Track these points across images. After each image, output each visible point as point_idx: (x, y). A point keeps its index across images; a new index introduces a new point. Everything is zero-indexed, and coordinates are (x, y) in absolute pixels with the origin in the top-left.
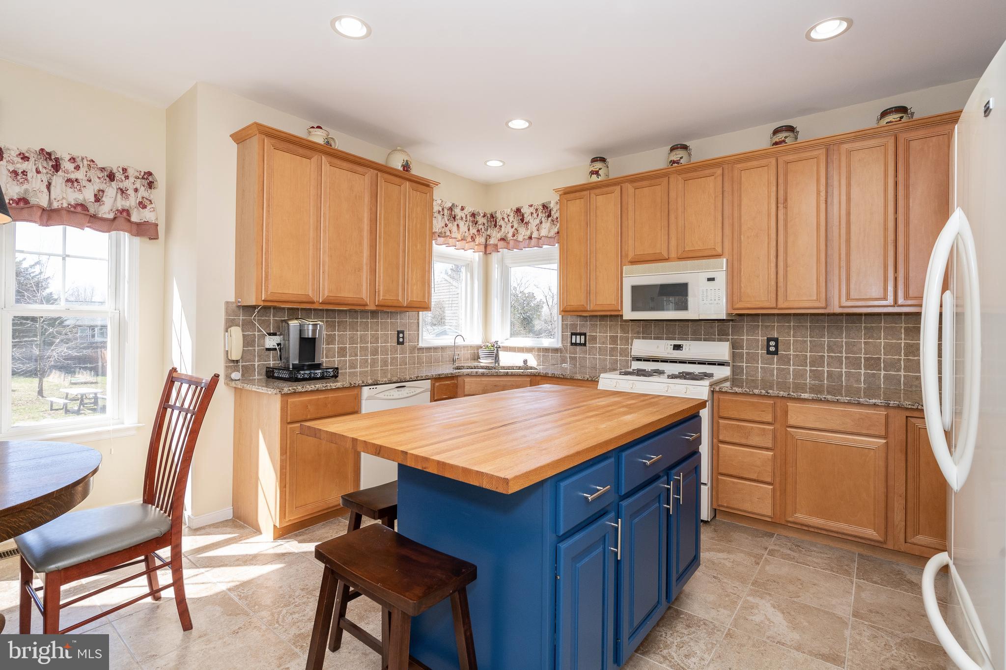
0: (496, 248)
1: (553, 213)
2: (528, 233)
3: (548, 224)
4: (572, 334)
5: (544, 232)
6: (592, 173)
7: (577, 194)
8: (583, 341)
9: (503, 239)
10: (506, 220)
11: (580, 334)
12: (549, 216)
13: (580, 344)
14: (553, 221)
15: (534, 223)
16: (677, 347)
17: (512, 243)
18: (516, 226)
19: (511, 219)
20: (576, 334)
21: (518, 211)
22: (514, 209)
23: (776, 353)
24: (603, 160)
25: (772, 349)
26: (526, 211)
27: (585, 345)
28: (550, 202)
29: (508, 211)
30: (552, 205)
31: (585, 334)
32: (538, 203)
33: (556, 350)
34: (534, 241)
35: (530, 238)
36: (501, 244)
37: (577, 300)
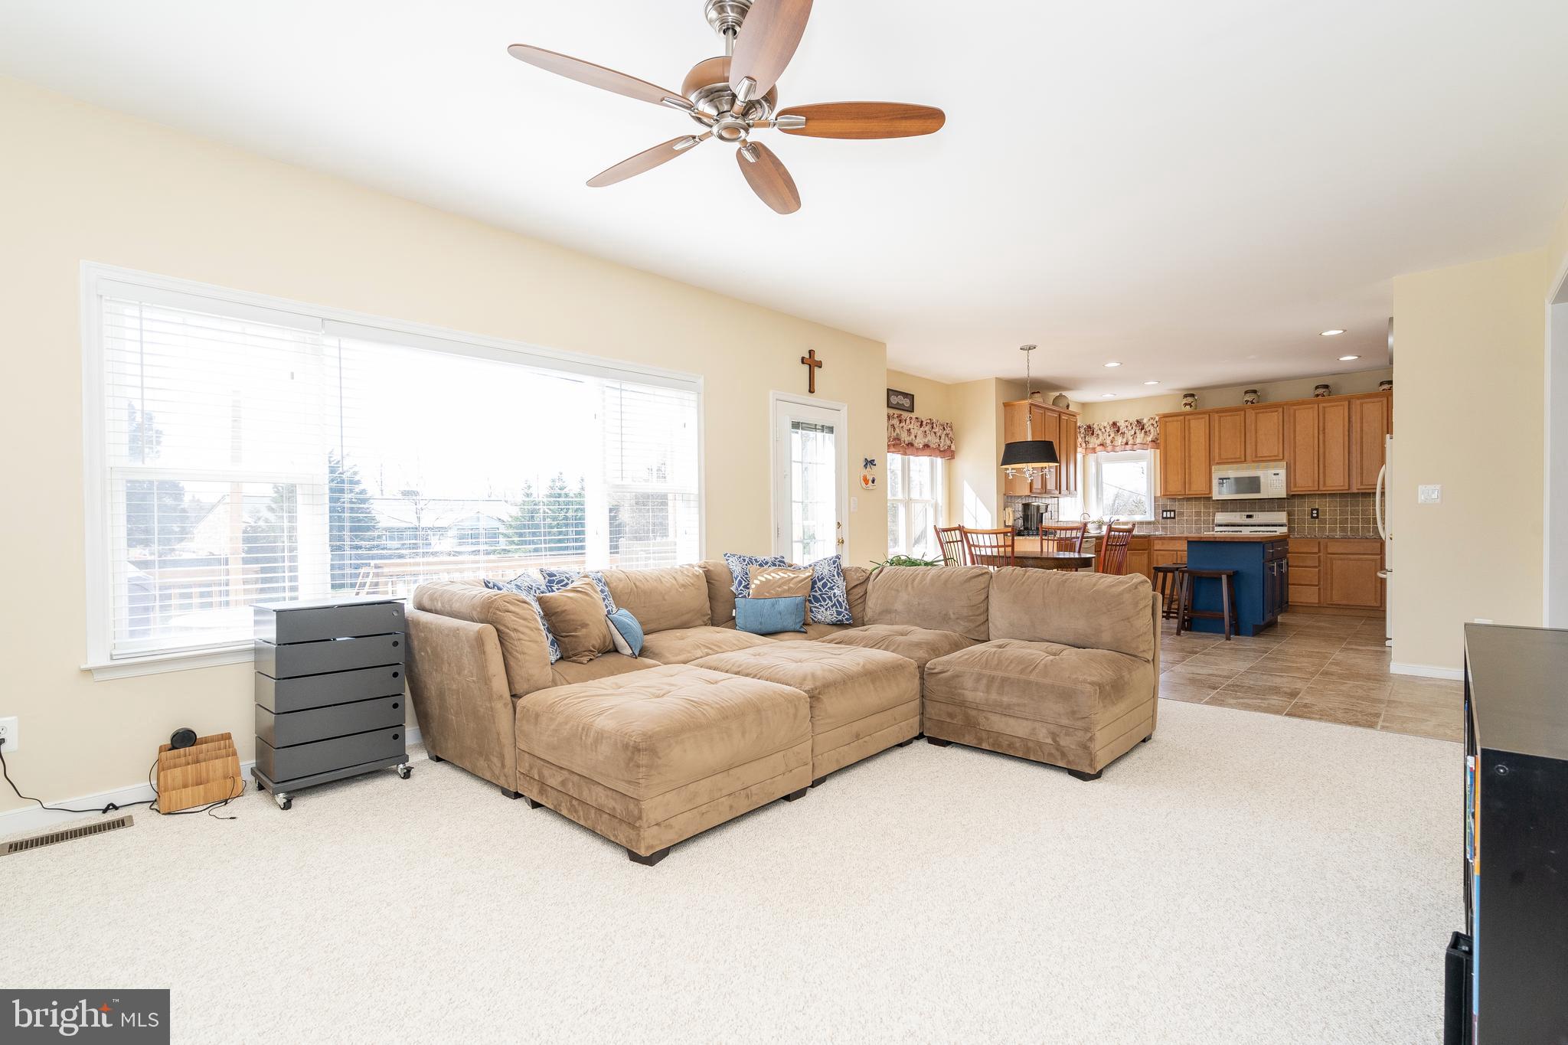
0: (1094, 450)
1: (1146, 427)
2: (1125, 440)
3: (1143, 435)
4: (1163, 511)
5: (1138, 441)
6: (1186, 404)
7: (1175, 418)
8: (1172, 515)
9: (1102, 445)
10: (1103, 430)
11: (1170, 511)
12: (1142, 429)
13: (1170, 518)
14: (1146, 432)
15: (1129, 434)
16: (1249, 517)
17: (1110, 448)
18: (1112, 435)
19: (1108, 430)
20: (1167, 511)
21: (1114, 424)
22: (1111, 423)
23: (1317, 517)
24: (1192, 395)
25: (1315, 515)
26: (1122, 424)
27: (1174, 518)
28: (1143, 419)
29: (1106, 424)
30: (1145, 421)
31: (1174, 511)
32: (1133, 419)
33: (1149, 523)
34: (1128, 447)
35: (1127, 444)
36: (1099, 448)
37: (1175, 487)
